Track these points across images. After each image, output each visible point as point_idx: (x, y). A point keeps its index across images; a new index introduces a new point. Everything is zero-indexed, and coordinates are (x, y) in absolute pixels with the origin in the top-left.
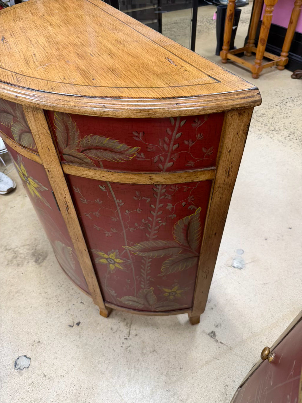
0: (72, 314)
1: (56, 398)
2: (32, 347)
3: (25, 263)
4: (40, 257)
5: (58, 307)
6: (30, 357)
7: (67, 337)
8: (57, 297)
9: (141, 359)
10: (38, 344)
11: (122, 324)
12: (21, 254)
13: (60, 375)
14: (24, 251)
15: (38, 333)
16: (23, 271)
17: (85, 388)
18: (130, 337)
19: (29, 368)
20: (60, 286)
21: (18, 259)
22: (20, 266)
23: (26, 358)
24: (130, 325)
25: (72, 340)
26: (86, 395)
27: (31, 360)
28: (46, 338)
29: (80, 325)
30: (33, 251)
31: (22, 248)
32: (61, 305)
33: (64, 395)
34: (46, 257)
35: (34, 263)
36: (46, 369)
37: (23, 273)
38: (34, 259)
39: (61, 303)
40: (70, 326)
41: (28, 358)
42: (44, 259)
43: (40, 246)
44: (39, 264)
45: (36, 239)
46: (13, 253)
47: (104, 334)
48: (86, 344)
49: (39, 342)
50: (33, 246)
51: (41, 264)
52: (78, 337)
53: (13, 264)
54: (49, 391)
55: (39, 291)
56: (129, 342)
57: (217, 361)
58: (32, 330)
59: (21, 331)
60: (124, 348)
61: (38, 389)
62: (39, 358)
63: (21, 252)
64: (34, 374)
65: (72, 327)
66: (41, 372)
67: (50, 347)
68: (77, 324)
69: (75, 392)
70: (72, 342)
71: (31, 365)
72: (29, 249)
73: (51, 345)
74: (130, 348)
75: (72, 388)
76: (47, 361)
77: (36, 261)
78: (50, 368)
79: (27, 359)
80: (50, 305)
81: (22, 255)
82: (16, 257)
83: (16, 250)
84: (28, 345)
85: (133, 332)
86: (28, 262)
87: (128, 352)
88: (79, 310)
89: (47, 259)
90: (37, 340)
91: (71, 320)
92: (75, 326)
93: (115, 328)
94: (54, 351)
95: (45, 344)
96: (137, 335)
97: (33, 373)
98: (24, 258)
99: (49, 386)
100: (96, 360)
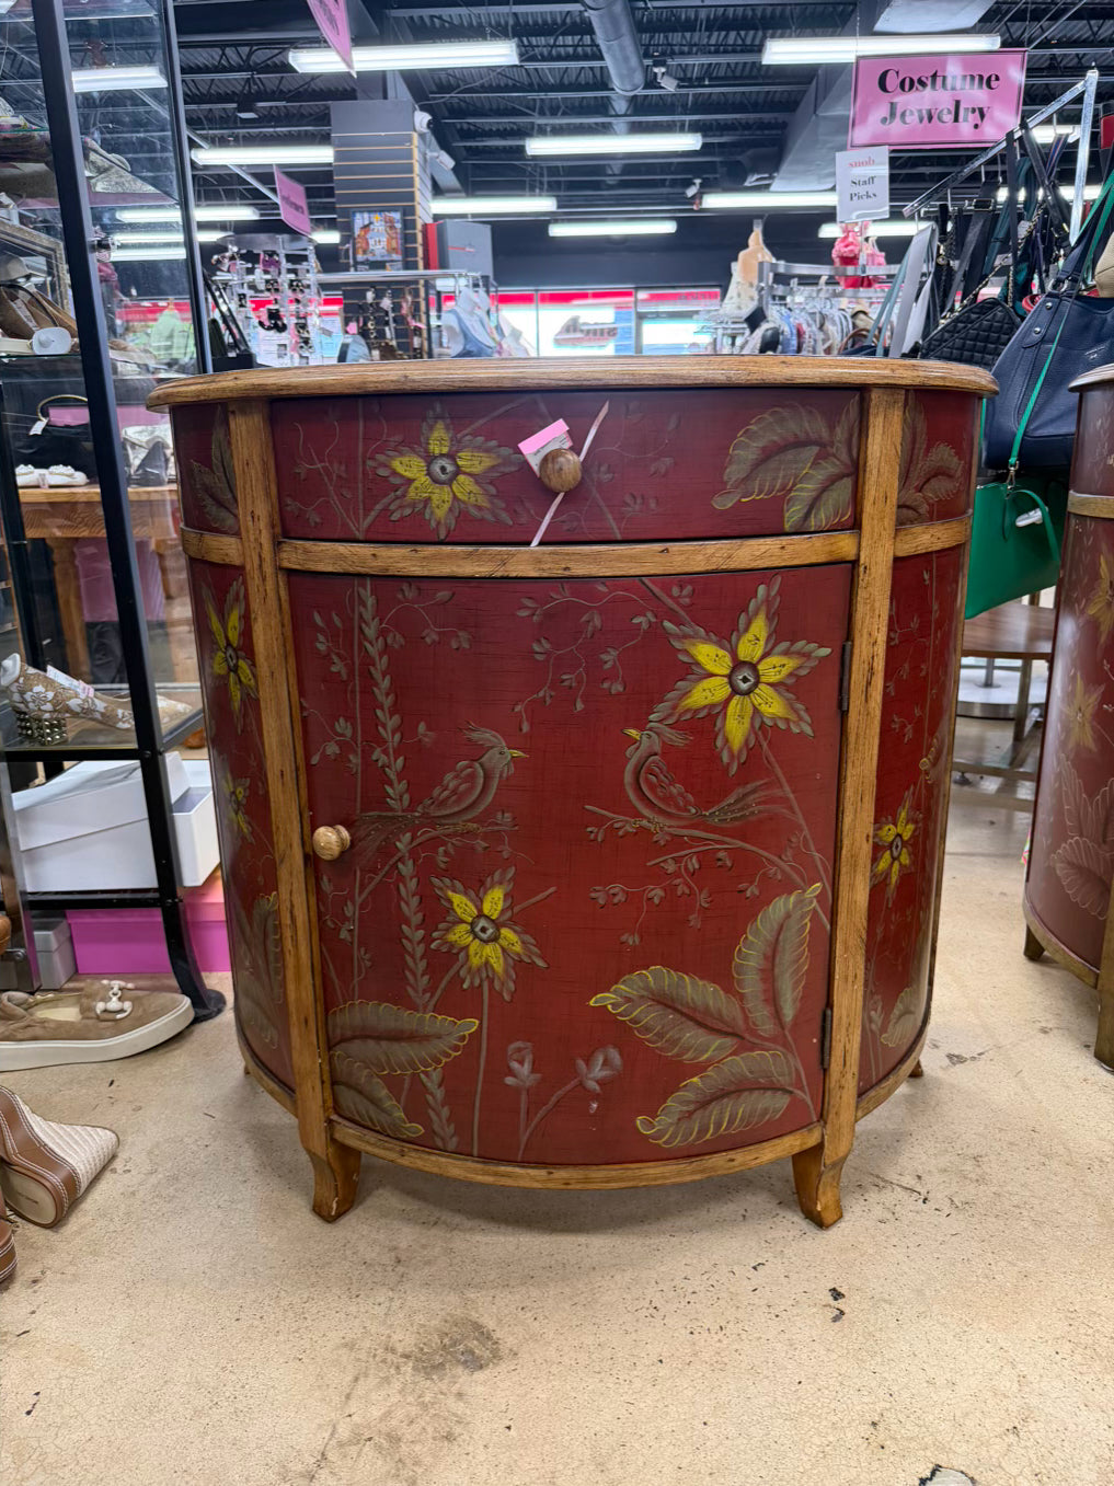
0: (790, 1302)
1: (1099, 1415)
2: (887, 1451)
3: (460, 1408)
4: (461, 1348)
5: (744, 1336)
6: (931, 1466)
7: (877, 1335)
8: (699, 1330)
9: (994, 1189)
10: (881, 1427)
11: (873, 1196)
12: (387, 1415)
13: (1016, 1385)
14: (379, 1403)
15: (835, 1419)
16: (500, 1425)
17: (1068, 1328)
18: (923, 1191)
19: (976, 1477)
20: (652, 1311)
21: (408, 1433)
22: (457, 1430)
23: (931, 1479)
24: (886, 1181)
25: (893, 1324)
26: (1090, 1331)
27: (942, 1464)
28: (866, 1400)
29: (842, 1291)
30: (408, 1368)
31: (353, 1407)
32: (740, 1325)
33: (1088, 1388)
34: (477, 1327)
35: (480, 1376)
36: (988, 1423)
37: (509, 1428)
38: (460, 1370)
39: (731, 1325)
40: (835, 1319)
41: (933, 1473)
42: (484, 1335)
43: (395, 1337)
44: (496, 1356)
45: (350, 1346)
46: (353, 1450)
47: (894, 1241)
48: (920, 1292)
49: (874, 1424)
50: (384, 1361)
51: (504, 1350)
52: (887, 1306)
53: (428, 1460)
54: (1072, 1427)
55: (638, 1384)
56: (939, 1198)
57: (1024, 1074)
58: (816, 1440)
59: (805, 1478)
60: (954, 1212)
61: (1061, 1463)
62: (940, 1439)
63: (376, 1413)
64: (1003, 1464)
65: (842, 1313)
66: (998, 1440)
67: (906, 1395)
68: (836, 1299)
69: (1078, 1358)
70: (900, 1326)
71: (963, 1468)
72: (387, 1380)
73: (895, 1388)
74: (955, 1200)
75: (1065, 1363)
76: (958, 1414)
77: (475, 1363)
78: (986, 1409)
79: (935, 1479)
80: (725, 1360)
81: (400, 1413)
82: (394, 1439)
83: (344, 1432)
84: (876, 1465)
85: (908, 1181)
86: (460, 1395)
87: (967, 1207)
88: (785, 1281)
89: (489, 1323)
90: (866, 1430)
91: (815, 1310)
92: (841, 1304)
93: (878, 1212)
94: (925, 1385)
95: (888, 1405)
96: (919, 1177)
97: (1000, 1466)
98: (424, 1406)
99: (1054, 1427)
100: (978, 1282)
